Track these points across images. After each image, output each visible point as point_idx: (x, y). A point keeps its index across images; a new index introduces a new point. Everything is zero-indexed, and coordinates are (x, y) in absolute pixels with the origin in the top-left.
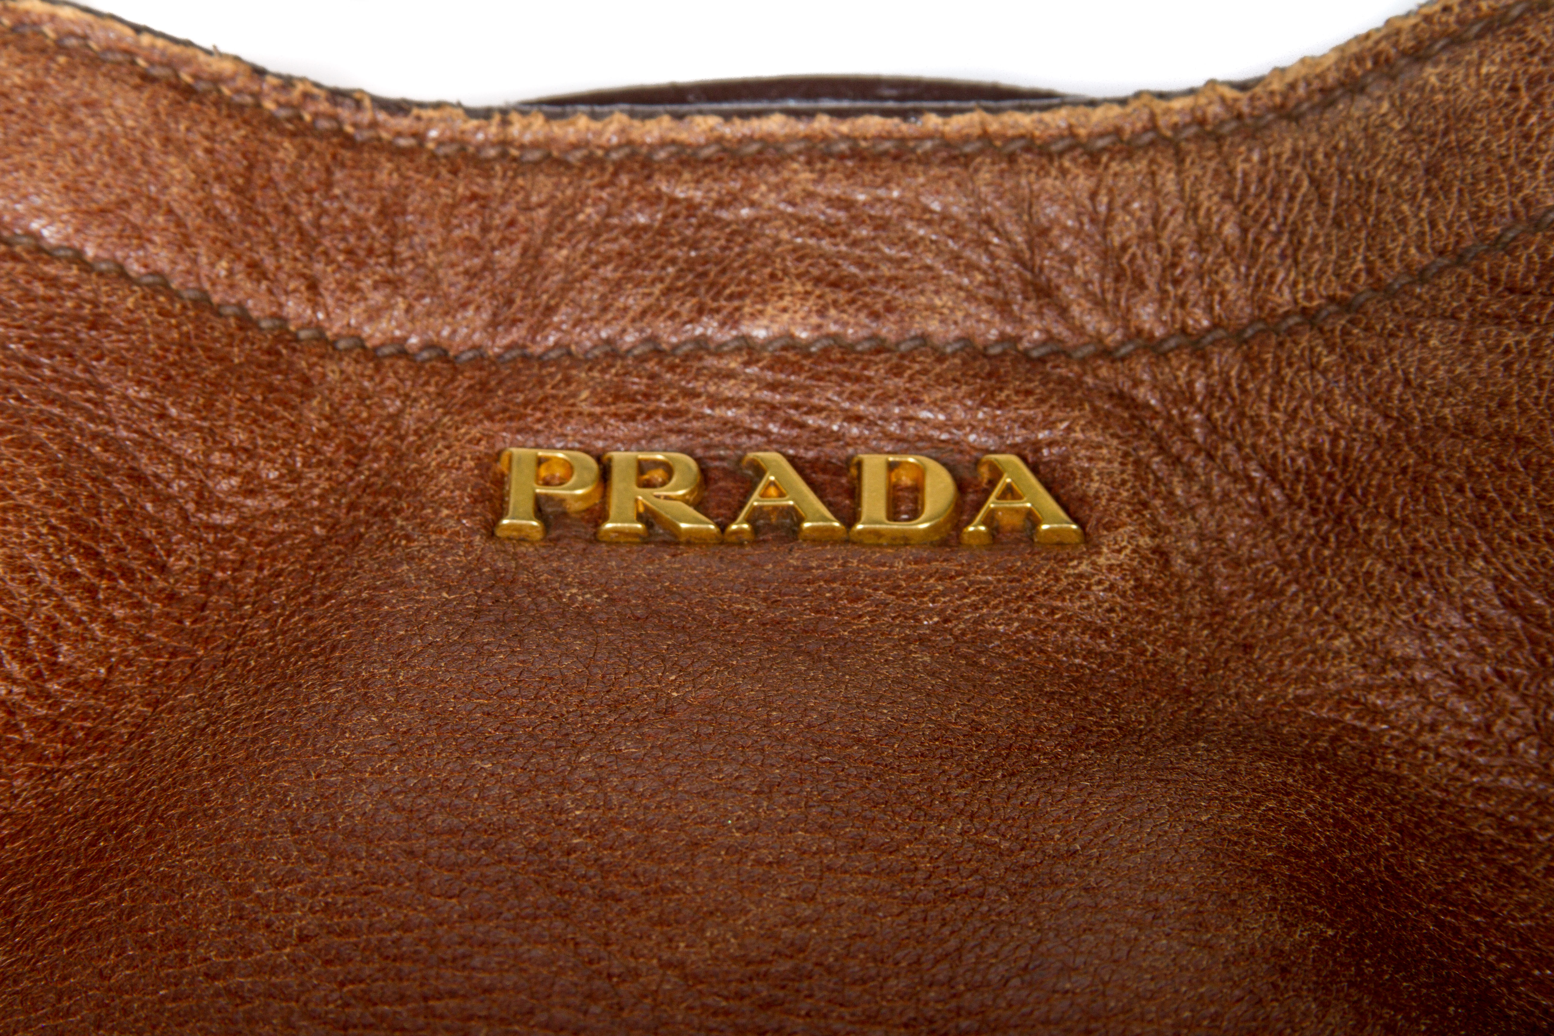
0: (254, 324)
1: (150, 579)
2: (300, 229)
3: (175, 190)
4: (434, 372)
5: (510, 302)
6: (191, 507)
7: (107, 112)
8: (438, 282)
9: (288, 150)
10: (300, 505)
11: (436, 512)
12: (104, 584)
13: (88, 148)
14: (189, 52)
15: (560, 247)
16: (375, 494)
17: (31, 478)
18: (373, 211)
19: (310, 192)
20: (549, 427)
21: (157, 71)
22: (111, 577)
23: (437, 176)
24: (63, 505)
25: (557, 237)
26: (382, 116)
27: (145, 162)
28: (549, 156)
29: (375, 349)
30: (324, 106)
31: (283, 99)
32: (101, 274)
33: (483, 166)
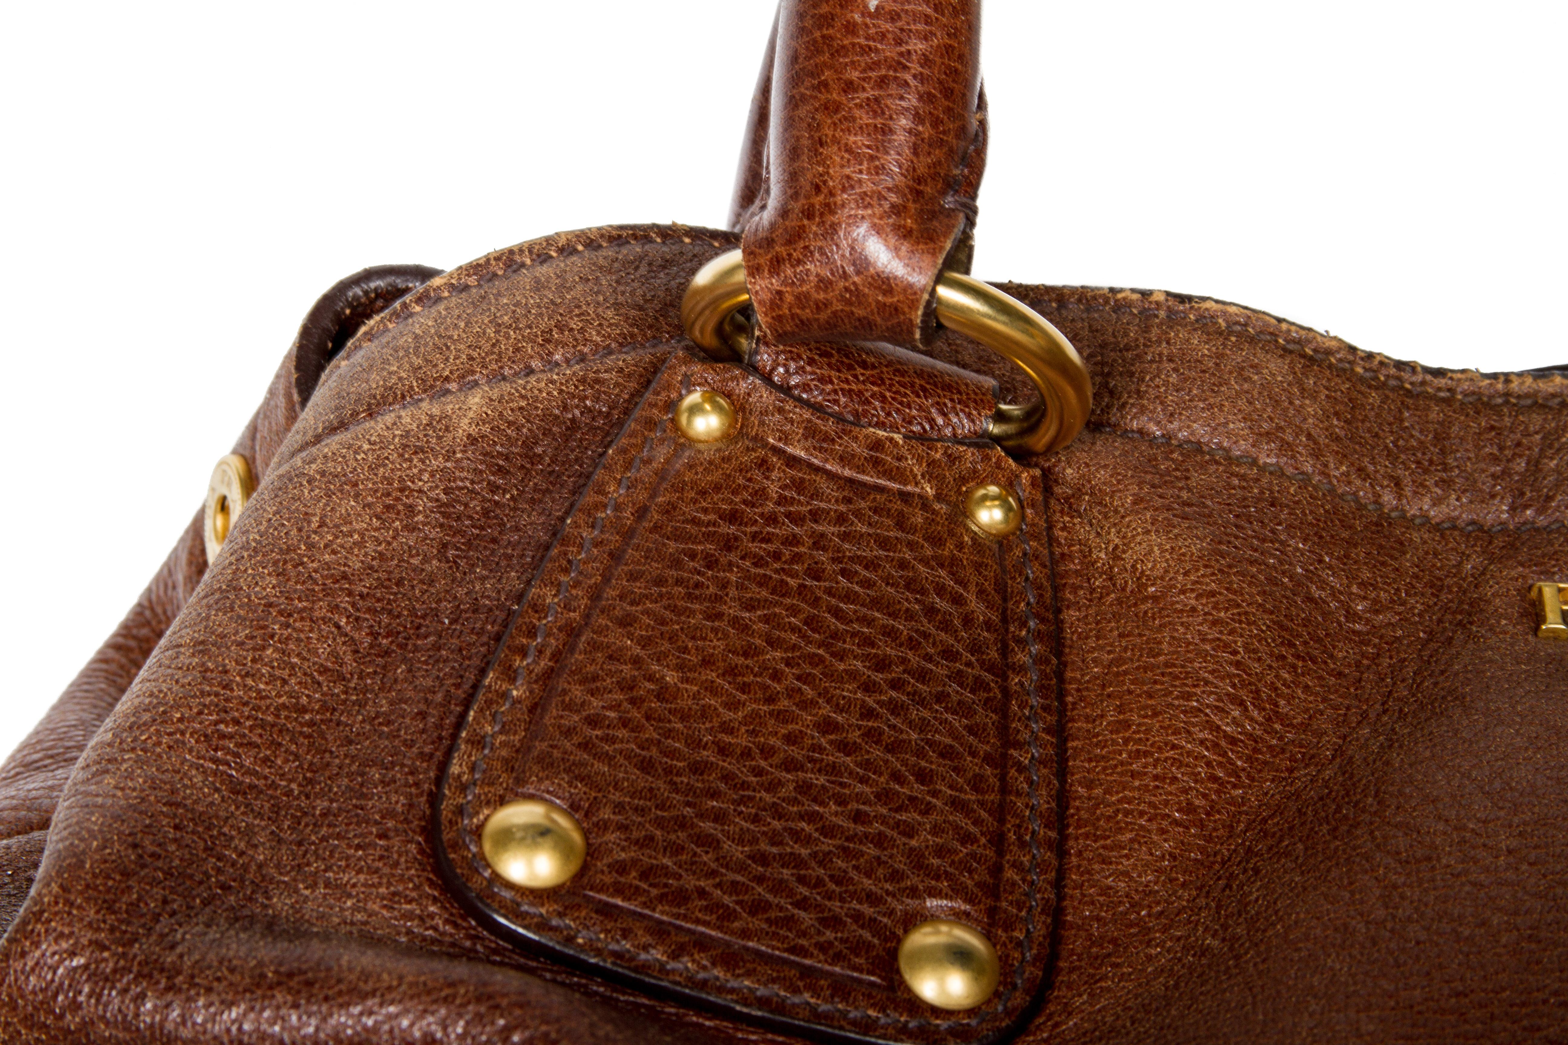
0: (1365, 507)
1: (1325, 663)
2: (1386, 447)
3: (1310, 421)
4: (1477, 538)
5: (1522, 494)
6: (1342, 619)
7: (1265, 371)
8: (1475, 481)
9: (1374, 397)
10: (1406, 620)
11: (1498, 622)
12: (1300, 664)
13: (1255, 393)
14: (1311, 335)
15: (1552, 459)
16: (1454, 613)
17: (1252, 596)
18: (1431, 436)
19: (1390, 424)
20: (1560, 570)
21: (1291, 347)
22: (1304, 660)
23: (1467, 415)
24: (1272, 613)
25: (1549, 452)
26: (1429, 377)
27: (1291, 403)
28: (1536, 403)
29: (1438, 524)
30: (1393, 371)
31: (1367, 366)
32: (1271, 473)
33: (1496, 409)
